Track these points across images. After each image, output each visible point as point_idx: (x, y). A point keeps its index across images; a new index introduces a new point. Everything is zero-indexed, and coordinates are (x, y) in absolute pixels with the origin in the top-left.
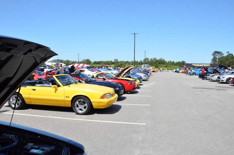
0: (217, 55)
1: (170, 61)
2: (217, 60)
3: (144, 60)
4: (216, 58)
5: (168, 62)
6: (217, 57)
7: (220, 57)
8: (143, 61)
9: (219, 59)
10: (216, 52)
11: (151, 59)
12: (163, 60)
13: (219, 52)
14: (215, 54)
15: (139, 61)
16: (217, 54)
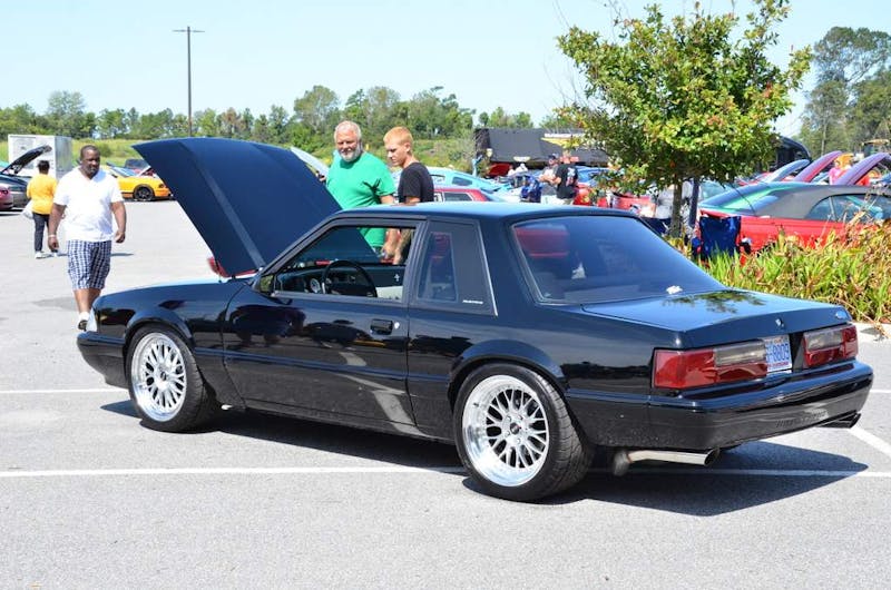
0: (848, 62)
1: (500, 110)
2: (851, 98)
3: (299, 106)
4: (840, 79)
5: (484, 118)
6: (849, 71)
7: (873, 71)
8: (291, 113)
9: (860, 87)
10: (842, 36)
11: (352, 100)
12: (450, 106)
13: (864, 31)
14: (834, 53)
15: (256, 116)
16: (847, 51)
